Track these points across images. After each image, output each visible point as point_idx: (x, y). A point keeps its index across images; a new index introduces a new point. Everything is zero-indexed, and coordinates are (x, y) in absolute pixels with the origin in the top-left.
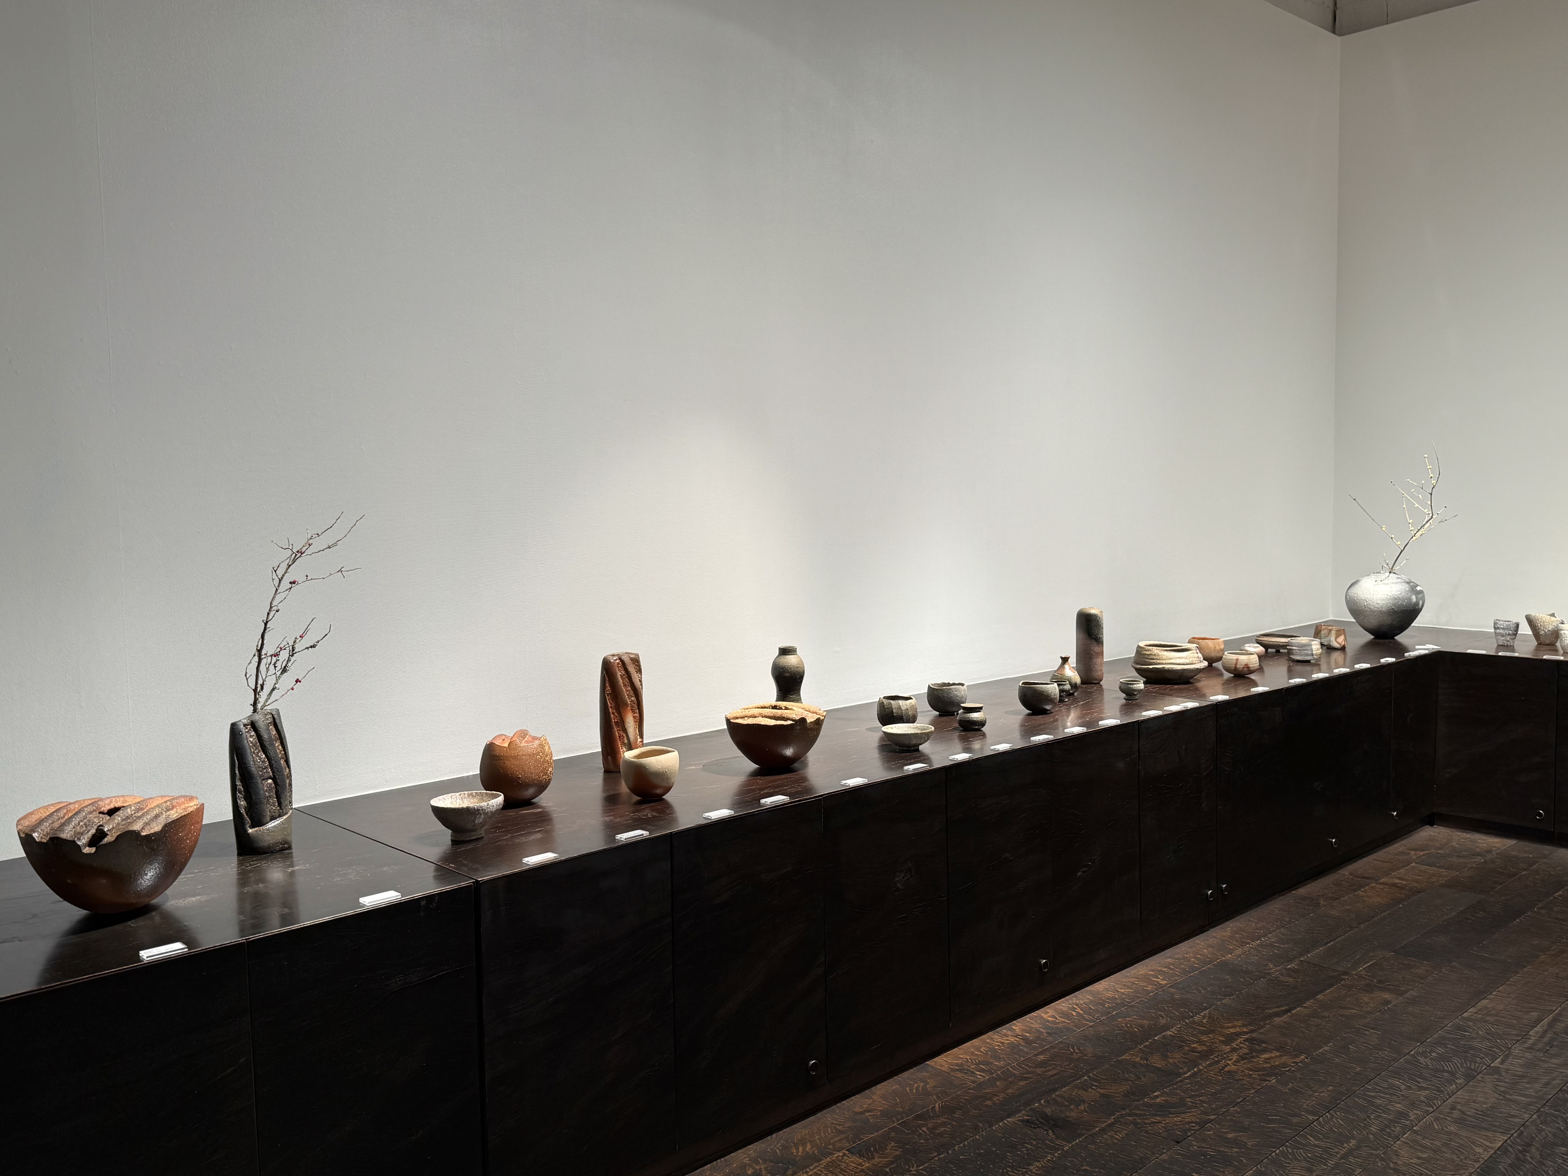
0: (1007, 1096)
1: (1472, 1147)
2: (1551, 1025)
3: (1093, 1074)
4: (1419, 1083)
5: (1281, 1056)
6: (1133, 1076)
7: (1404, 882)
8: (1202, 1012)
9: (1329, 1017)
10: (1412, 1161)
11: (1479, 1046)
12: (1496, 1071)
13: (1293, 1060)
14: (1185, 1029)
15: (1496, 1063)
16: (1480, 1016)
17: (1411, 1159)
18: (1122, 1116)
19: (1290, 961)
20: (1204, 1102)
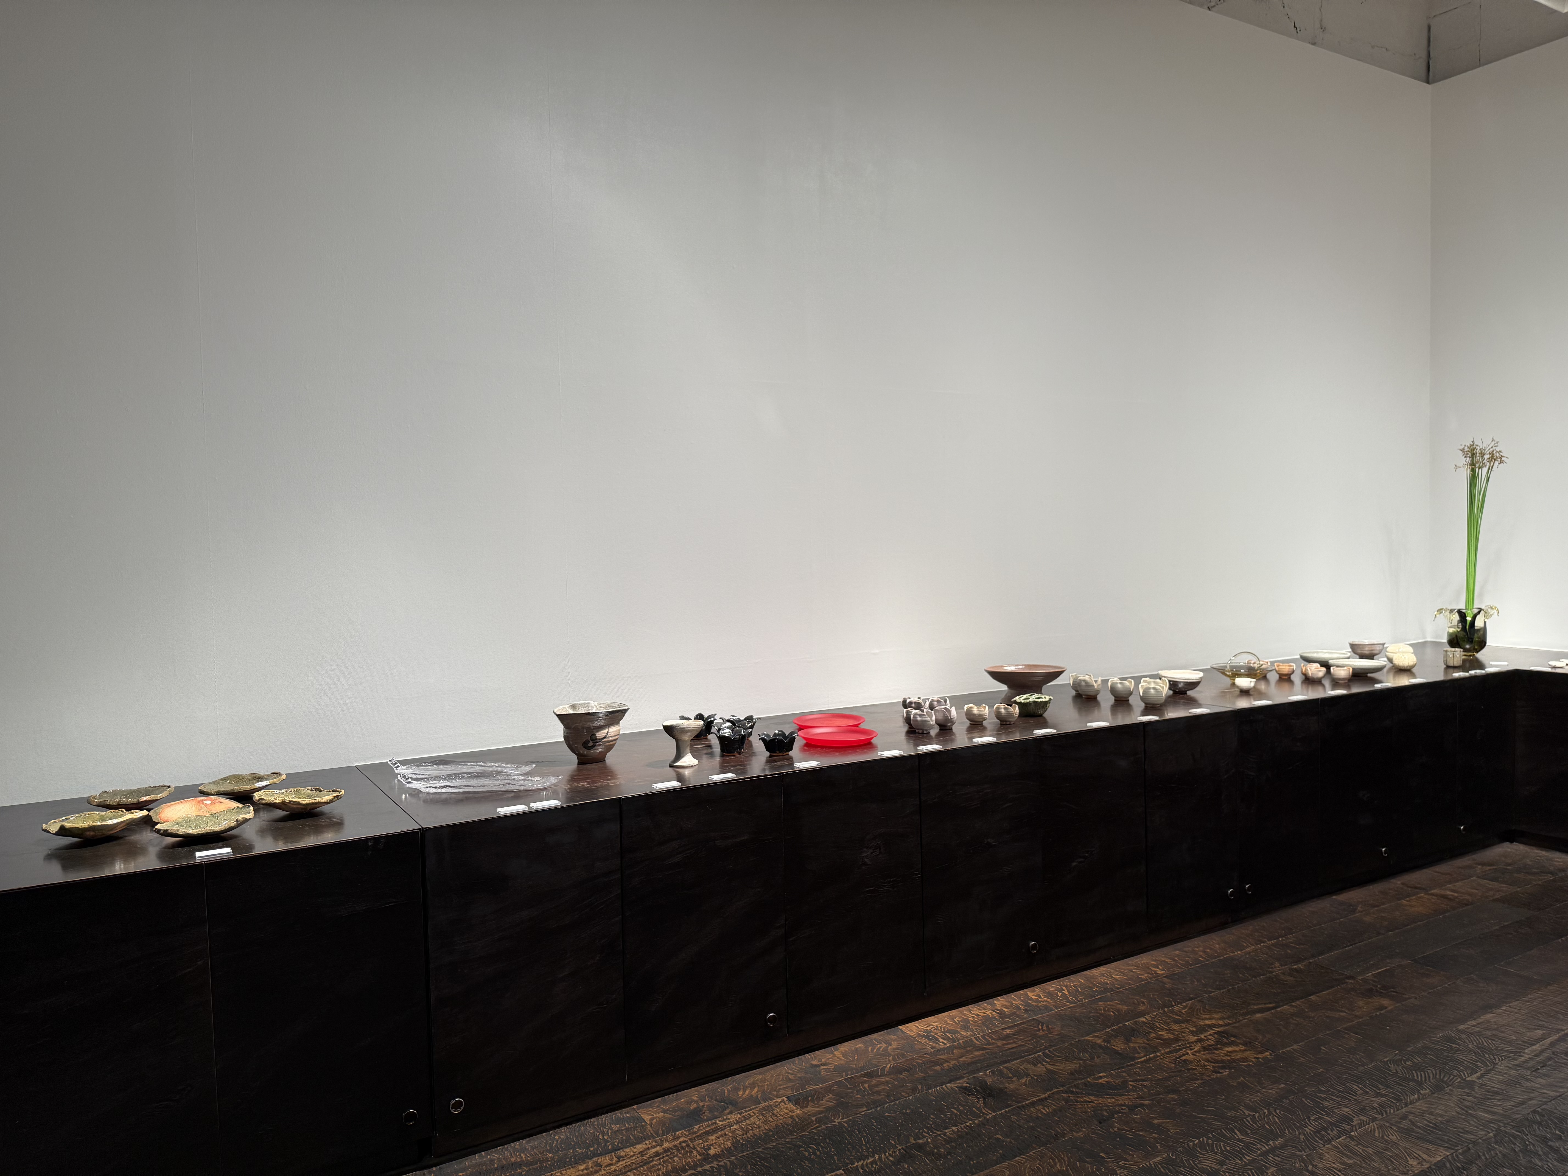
0: (958, 1063)
1: (1407, 1158)
2: (1552, 1044)
3: (1049, 1051)
4: (1380, 1090)
5: (1245, 1050)
6: (1087, 1055)
7: (1456, 895)
8: (1184, 1002)
9: (1313, 1017)
10: (1334, 1165)
11: (1462, 1059)
12: (1470, 1085)
13: (1255, 1056)
14: (1160, 1017)
15: (1474, 1077)
16: (1478, 1029)
17: (1334, 1163)
18: (1058, 1093)
19: (1299, 961)
20: (1145, 1086)
